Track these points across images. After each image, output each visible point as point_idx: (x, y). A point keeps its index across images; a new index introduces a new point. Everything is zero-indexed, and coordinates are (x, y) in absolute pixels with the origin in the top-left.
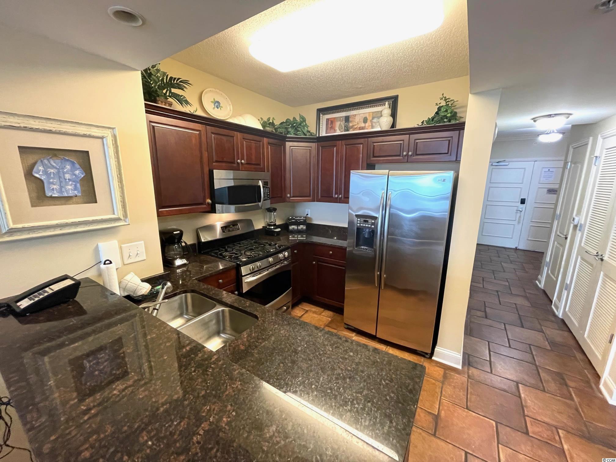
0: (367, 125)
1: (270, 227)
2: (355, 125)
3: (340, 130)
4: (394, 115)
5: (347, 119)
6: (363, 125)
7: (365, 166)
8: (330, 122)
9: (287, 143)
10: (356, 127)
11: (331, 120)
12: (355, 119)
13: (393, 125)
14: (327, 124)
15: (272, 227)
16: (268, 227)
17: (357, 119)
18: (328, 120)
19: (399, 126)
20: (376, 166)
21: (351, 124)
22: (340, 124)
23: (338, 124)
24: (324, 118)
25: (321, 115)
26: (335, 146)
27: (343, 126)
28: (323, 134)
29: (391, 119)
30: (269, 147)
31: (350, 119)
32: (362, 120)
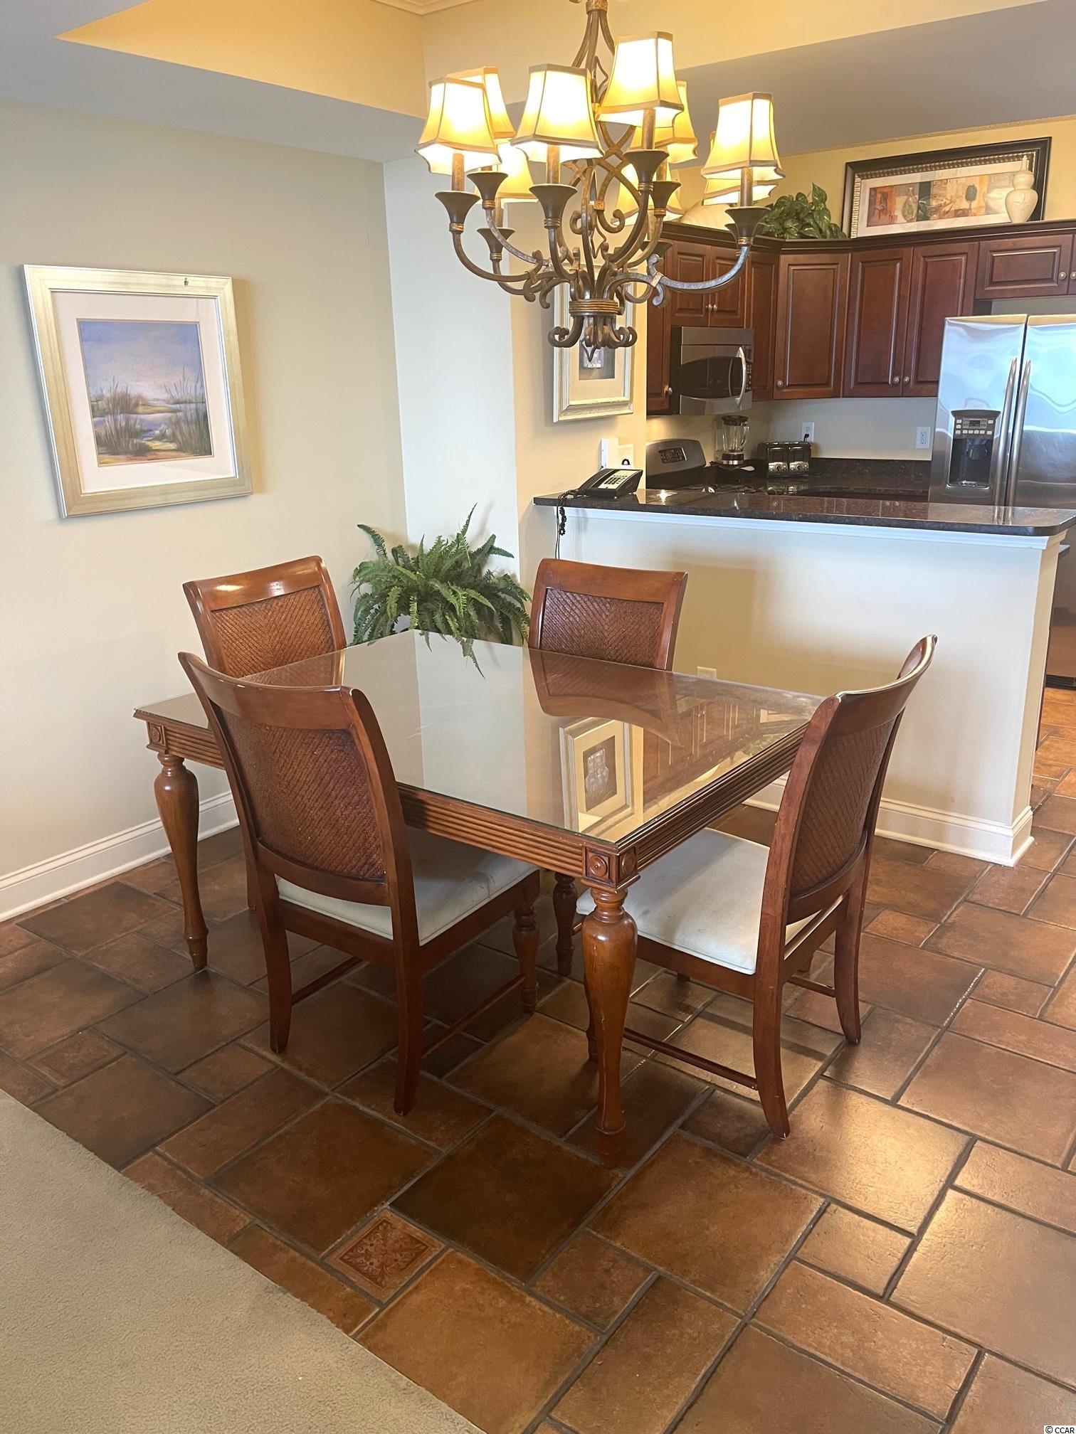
0: (974, 204)
1: (731, 462)
2: (945, 205)
3: (905, 217)
4: (1040, 185)
5: (925, 189)
6: (964, 205)
7: (970, 302)
8: (879, 196)
9: (782, 257)
10: (947, 209)
11: (885, 190)
12: (945, 189)
13: (1038, 211)
14: (872, 203)
15: (736, 462)
16: (725, 462)
17: (951, 190)
19: (1053, 213)
20: (995, 303)
21: (934, 203)
22: (907, 202)
23: (900, 201)
24: (865, 186)
25: (858, 179)
26: (898, 260)
27: (915, 207)
28: (862, 230)
29: (1035, 195)
30: (753, 269)
31: (934, 191)
32: (963, 193)
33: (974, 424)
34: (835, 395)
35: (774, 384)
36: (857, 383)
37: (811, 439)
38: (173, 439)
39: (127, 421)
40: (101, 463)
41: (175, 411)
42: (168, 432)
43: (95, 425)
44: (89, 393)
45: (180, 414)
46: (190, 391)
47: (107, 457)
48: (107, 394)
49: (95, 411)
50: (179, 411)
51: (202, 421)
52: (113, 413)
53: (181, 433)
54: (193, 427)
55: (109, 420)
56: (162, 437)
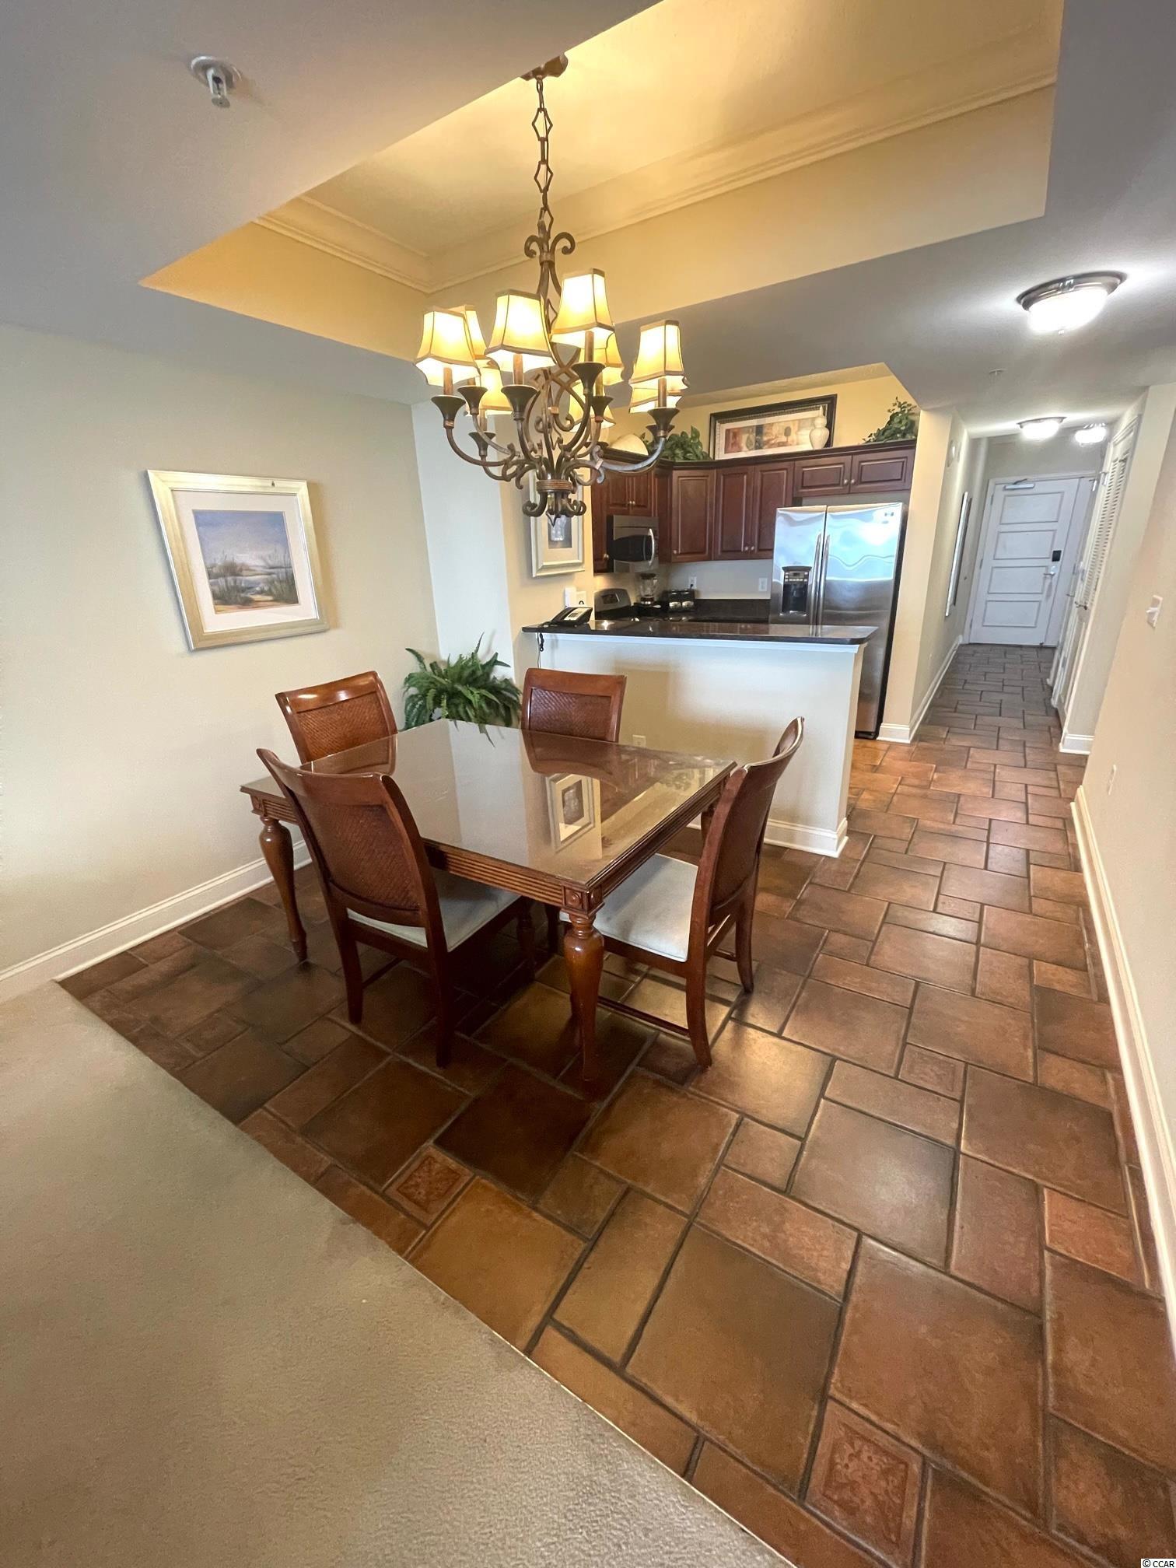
0: (791, 440)
2: (772, 439)
3: (748, 447)
4: (830, 425)
5: (759, 430)
6: (783, 439)
7: (790, 500)
8: (731, 434)
9: (674, 472)
10: (773, 442)
11: (735, 431)
12: (771, 429)
13: (829, 443)
14: (727, 440)
15: (648, 603)
16: (642, 603)
17: (775, 430)
18: (728, 431)
19: (837, 444)
20: (804, 501)
21: (765, 439)
22: (748, 438)
23: (744, 438)
24: (722, 428)
25: (718, 424)
26: (746, 473)
27: (753, 441)
28: (721, 456)
29: (826, 432)
31: (765, 430)
32: (783, 431)
33: (795, 575)
34: (709, 559)
35: (671, 552)
36: (723, 551)
37: (694, 587)
38: (269, 593)
39: (235, 582)
40: (217, 611)
41: (270, 574)
42: (266, 588)
43: (211, 585)
44: (205, 563)
45: (274, 576)
46: (279, 560)
47: (221, 607)
48: (219, 563)
49: (210, 575)
50: (274, 573)
51: (290, 582)
52: (224, 576)
53: (276, 587)
54: (284, 585)
55: (221, 581)
56: (262, 592)
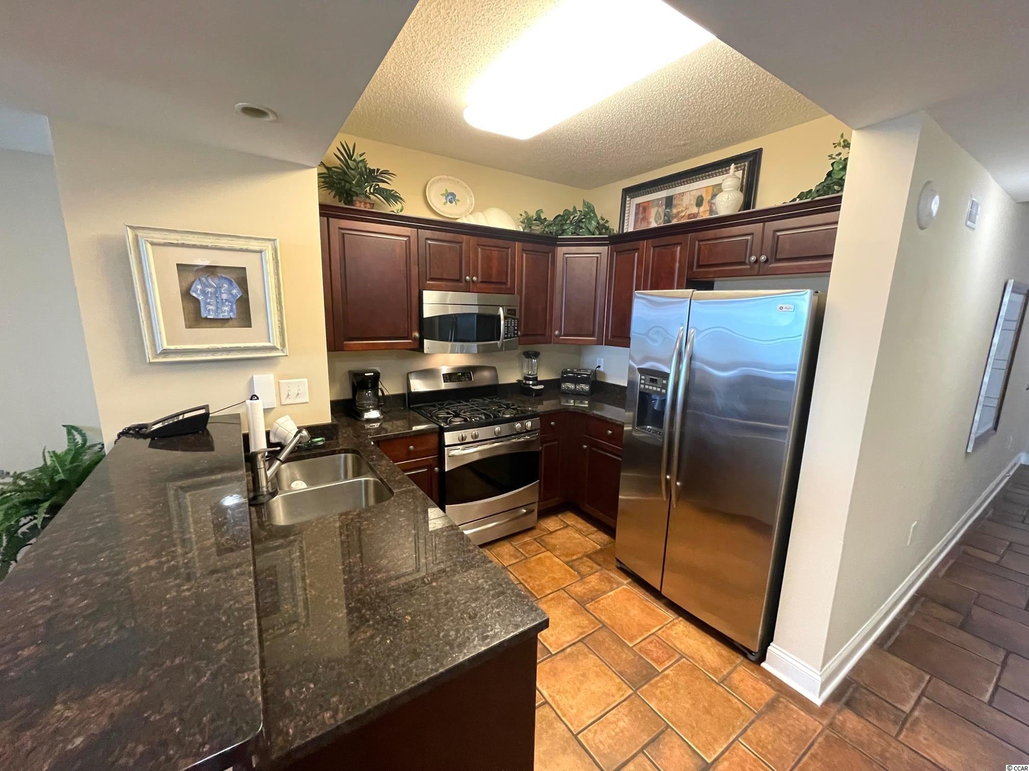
0: (702, 209)
1: (527, 382)
2: (682, 211)
3: (656, 218)
5: (669, 201)
6: (695, 209)
7: (683, 281)
8: (641, 209)
9: (559, 248)
10: (683, 214)
11: (644, 205)
12: (682, 200)
13: (747, 206)
14: (636, 214)
15: (531, 382)
16: (524, 381)
17: (686, 200)
18: (638, 205)
21: (675, 211)
22: (658, 211)
23: (653, 212)
24: (633, 203)
25: (628, 199)
26: (637, 249)
27: (662, 215)
28: (630, 228)
29: (745, 191)
30: (524, 255)
31: (675, 202)
32: (694, 202)
33: (653, 381)
35: (552, 334)
37: (601, 369)
